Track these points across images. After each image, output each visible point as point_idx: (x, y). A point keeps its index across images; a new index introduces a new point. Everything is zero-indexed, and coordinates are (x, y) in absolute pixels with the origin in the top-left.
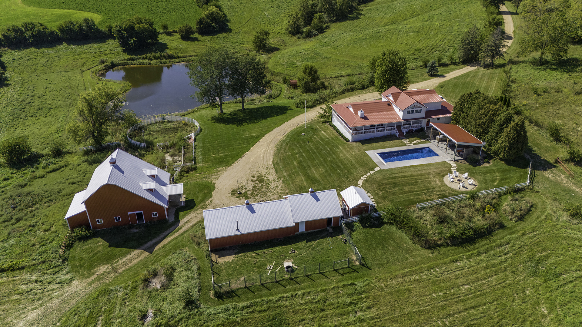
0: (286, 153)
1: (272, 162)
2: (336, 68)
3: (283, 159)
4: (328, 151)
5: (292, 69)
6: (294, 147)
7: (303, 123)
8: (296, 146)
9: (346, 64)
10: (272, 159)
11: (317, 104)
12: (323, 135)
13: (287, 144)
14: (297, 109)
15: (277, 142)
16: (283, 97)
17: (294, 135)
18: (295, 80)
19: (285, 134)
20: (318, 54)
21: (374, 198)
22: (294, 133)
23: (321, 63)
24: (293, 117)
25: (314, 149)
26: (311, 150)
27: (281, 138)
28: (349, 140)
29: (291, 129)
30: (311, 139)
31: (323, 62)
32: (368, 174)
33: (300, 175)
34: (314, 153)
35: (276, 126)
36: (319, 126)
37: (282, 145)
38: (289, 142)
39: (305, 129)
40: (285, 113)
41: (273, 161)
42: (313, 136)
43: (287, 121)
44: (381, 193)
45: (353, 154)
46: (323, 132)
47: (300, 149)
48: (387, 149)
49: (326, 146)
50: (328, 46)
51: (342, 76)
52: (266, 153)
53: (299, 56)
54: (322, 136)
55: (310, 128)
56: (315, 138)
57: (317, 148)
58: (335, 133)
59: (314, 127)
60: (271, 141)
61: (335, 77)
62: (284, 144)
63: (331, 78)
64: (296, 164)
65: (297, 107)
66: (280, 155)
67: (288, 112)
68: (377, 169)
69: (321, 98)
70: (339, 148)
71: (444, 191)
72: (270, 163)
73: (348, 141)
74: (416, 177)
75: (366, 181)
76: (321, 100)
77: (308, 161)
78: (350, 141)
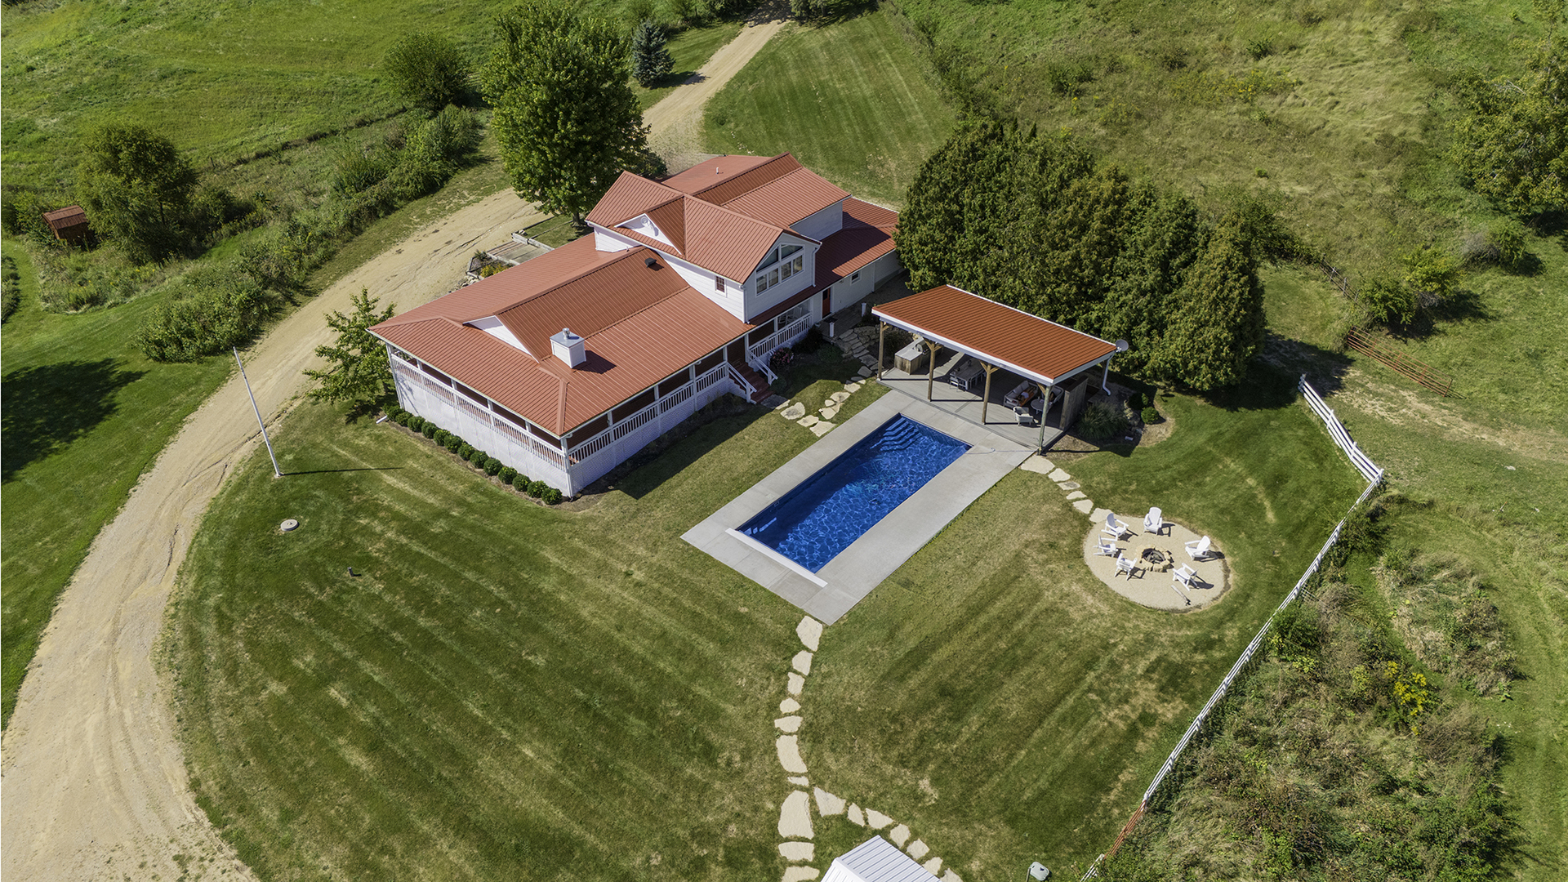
0: (253, 691)
1: (190, 798)
2: (243, 114)
3: (259, 749)
4: (502, 603)
5: (26, 156)
6: (282, 635)
7: (247, 450)
8: (290, 623)
9: (279, 91)
10: (179, 779)
11: (260, 319)
12: (404, 497)
13: (225, 624)
14: (163, 370)
15: (153, 631)
16: (43, 305)
17: (233, 546)
18: (66, 207)
19: (180, 555)
20: (121, 62)
21: (915, 835)
22: (227, 532)
23: (158, 103)
24: (173, 429)
25: (407, 612)
26: (398, 624)
27: (168, 586)
28: (559, 493)
29: (198, 507)
30: (350, 545)
31: (163, 93)
32: (795, 685)
33: (426, 841)
34: (428, 643)
35: (94, 516)
36: (345, 444)
37: (195, 641)
38: (230, 602)
39: (278, 487)
40: (111, 409)
41: (195, 785)
42: (347, 521)
43: (148, 464)
44: (925, 784)
45: (638, 576)
46: (389, 479)
47: (324, 634)
48: (758, 487)
49: (470, 575)
50: (150, 21)
51: (285, 146)
52: (118, 737)
53: (32, 84)
54: (401, 508)
55: (299, 470)
56: (366, 532)
57: (422, 599)
58: (457, 465)
59: (323, 459)
60: (115, 633)
61: (259, 156)
62: (209, 630)
63: (241, 162)
64: (357, 758)
65: (162, 358)
66: (219, 720)
67: (121, 396)
68: (810, 633)
69: (267, 281)
70: (543, 568)
71: (1150, 640)
72: (183, 809)
73: (557, 498)
74: (994, 610)
75: (810, 736)
76: (270, 292)
77: (425, 716)
78: (567, 492)
